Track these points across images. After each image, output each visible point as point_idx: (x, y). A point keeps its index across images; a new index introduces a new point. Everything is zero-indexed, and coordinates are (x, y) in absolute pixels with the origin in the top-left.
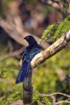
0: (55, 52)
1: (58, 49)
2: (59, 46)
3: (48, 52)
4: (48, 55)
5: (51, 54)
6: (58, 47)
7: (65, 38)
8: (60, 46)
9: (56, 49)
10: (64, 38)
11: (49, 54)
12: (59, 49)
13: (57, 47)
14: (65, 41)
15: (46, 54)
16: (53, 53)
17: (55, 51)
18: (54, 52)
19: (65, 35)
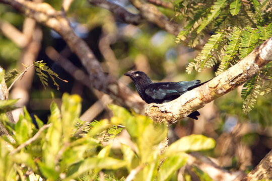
0: (230, 88)
1: (237, 81)
2: (241, 74)
3: (214, 88)
4: (213, 94)
5: (220, 92)
6: (239, 78)
7: (257, 58)
8: (243, 76)
9: (232, 81)
10: (254, 58)
11: (216, 92)
12: (241, 82)
13: (237, 77)
14: (256, 66)
15: (209, 92)
16: (225, 91)
17: (232, 85)
18: (228, 87)
19: (257, 53)
